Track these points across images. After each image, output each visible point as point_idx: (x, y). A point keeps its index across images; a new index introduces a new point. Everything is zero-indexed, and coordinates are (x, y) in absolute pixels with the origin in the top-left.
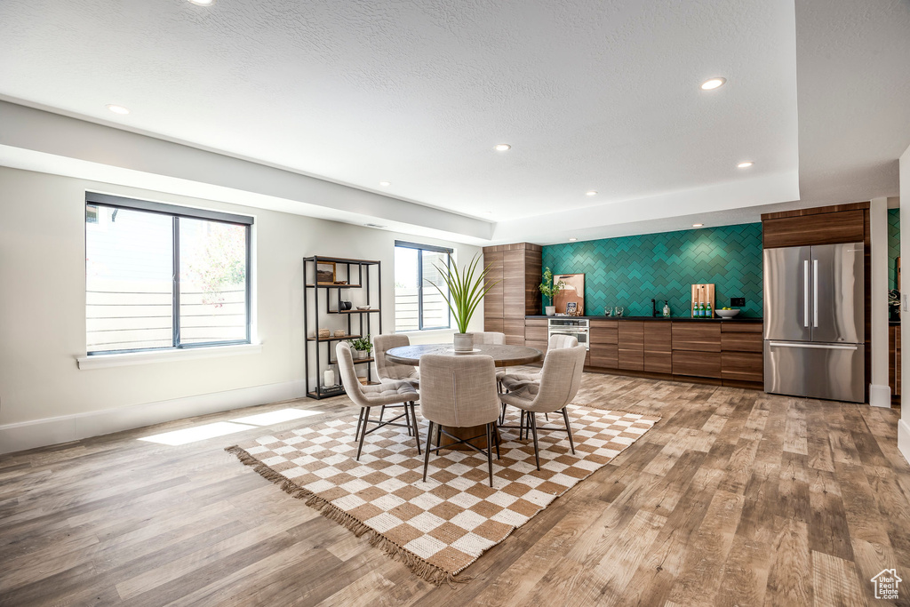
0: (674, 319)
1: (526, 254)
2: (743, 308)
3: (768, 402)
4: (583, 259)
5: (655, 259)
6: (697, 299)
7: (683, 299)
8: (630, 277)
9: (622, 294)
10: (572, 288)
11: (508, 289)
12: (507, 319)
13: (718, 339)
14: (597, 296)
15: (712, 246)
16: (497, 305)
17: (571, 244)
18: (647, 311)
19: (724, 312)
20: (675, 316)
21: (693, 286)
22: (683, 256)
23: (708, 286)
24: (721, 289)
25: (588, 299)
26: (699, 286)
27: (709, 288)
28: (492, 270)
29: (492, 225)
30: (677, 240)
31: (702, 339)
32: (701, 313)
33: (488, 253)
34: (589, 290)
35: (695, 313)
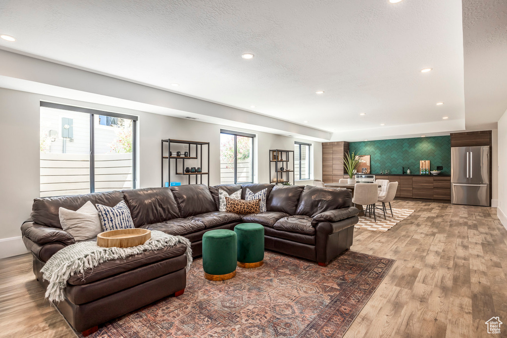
0: (412, 175)
1: (344, 146)
2: (442, 171)
3: (453, 206)
4: (369, 149)
5: (404, 149)
6: (422, 167)
7: (416, 167)
8: (392, 157)
9: (388, 164)
10: (365, 162)
11: (334, 162)
12: (334, 175)
13: (433, 183)
14: (376, 165)
15: (429, 145)
16: (329, 169)
17: (364, 142)
18: (401, 172)
19: (434, 172)
20: (412, 174)
21: (421, 161)
22: (416, 149)
23: (427, 161)
24: (433, 163)
25: (372, 166)
26: (423, 161)
27: (427, 162)
28: (326, 153)
29: (331, 134)
30: (413, 141)
31: (425, 183)
32: (424, 173)
33: (324, 145)
34: (372, 162)
35: (422, 173)
